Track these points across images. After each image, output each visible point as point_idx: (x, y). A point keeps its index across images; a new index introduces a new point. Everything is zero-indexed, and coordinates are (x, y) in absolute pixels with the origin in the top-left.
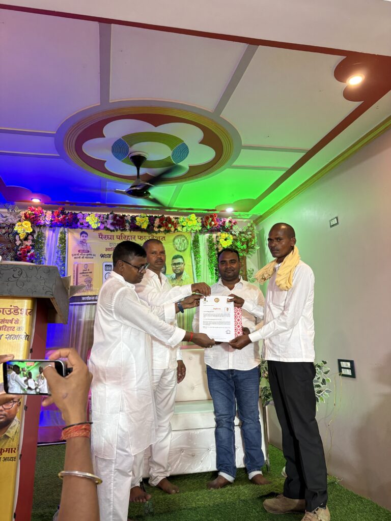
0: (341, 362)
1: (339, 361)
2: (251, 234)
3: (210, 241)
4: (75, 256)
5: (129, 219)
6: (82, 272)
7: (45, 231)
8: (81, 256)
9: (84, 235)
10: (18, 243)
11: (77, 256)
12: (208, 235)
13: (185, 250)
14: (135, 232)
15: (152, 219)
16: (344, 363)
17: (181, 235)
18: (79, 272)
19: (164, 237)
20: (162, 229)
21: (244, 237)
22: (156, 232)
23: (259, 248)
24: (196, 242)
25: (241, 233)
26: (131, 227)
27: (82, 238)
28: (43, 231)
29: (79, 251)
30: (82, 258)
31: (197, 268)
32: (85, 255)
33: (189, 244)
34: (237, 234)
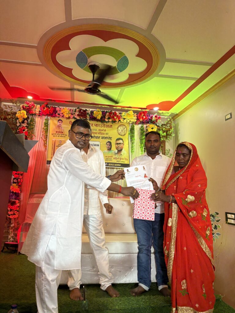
0: (228, 214)
1: (227, 213)
2: (169, 126)
3: (142, 129)
4: (54, 135)
5: (89, 112)
6: (58, 145)
7: (36, 118)
8: (58, 135)
9: (60, 122)
10: (18, 124)
11: (55, 135)
12: (141, 125)
13: (124, 135)
14: (93, 121)
15: (104, 113)
16: (230, 215)
17: (123, 125)
18: (56, 146)
19: (112, 126)
20: (110, 120)
21: (165, 127)
22: (106, 122)
23: (174, 135)
24: (132, 130)
25: (162, 125)
26: (90, 118)
27: (59, 124)
28: (34, 118)
29: (56, 132)
30: (58, 136)
31: (132, 147)
32: (60, 135)
33: (128, 131)
34: (160, 126)
